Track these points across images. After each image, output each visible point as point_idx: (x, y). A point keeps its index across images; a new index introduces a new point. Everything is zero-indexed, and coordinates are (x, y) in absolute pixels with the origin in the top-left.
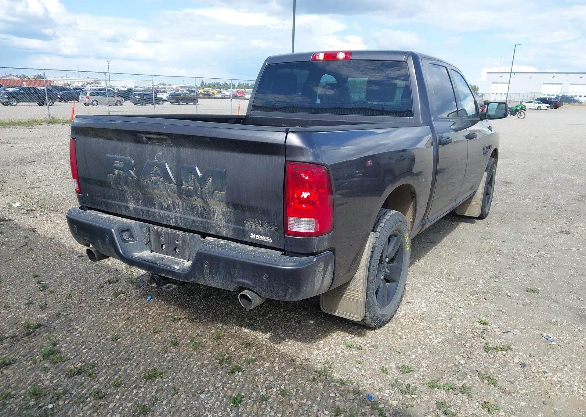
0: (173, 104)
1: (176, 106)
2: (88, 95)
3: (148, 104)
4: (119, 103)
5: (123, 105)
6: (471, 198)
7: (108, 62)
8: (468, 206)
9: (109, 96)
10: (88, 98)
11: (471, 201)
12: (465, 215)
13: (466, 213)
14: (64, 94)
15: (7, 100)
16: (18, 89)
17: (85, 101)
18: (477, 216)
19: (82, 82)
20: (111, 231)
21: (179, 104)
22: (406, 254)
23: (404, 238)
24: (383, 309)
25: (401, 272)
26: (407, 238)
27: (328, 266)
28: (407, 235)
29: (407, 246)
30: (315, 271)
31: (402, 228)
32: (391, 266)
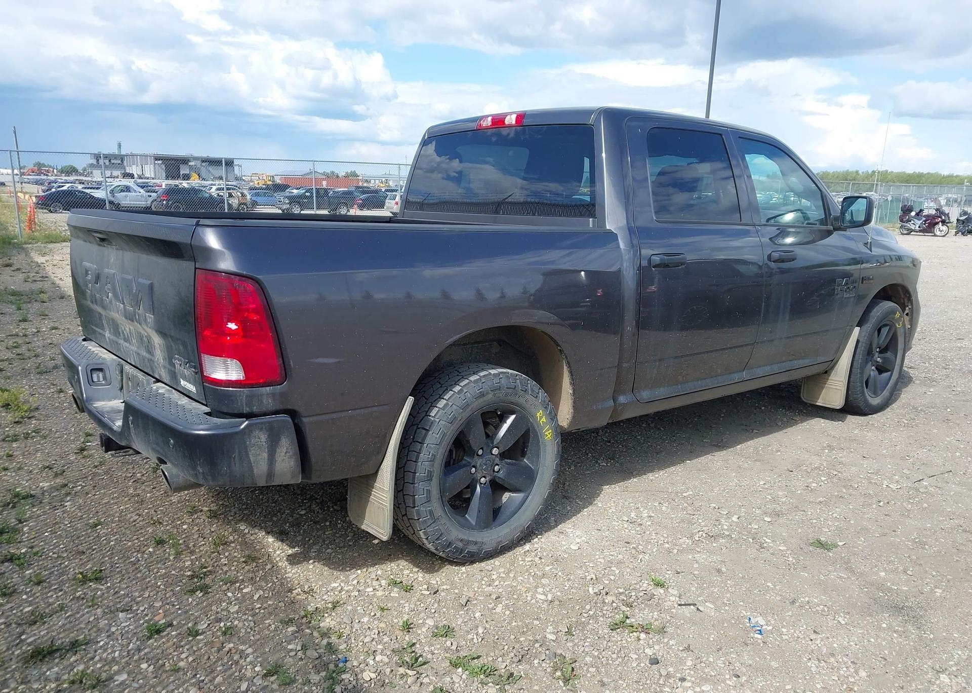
6: (827, 372)
8: (823, 388)
11: (828, 379)
12: (817, 404)
13: (819, 401)
14: (367, 199)
15: (288, 206)
16: (304, 191)
17: (392, 208)
18: (838, 408)
20: (78, 369)
22: (545, 446)
23: (535, 418)
24: (475, 533)
25: (535, 476)
26: (541, 418)
27: (279, 439)
28: (540, 414)
29: (545, 432)
30: (245, 443)
31: (521, 401)
32: (509, 464)
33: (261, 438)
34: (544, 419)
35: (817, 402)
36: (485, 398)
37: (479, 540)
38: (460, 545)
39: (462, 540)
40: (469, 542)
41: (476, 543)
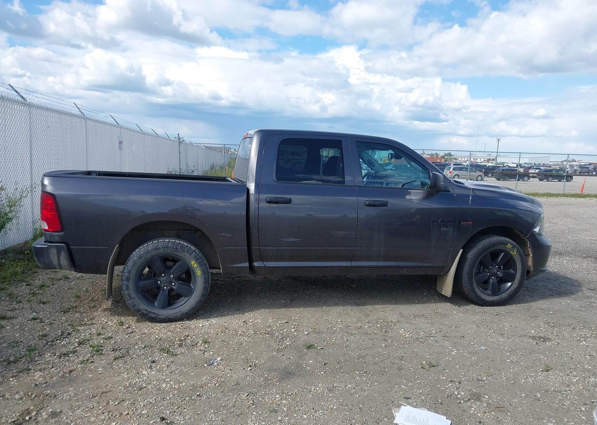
0: (542, 180)
1: (545, 183)
2: (451, 170)
3: (512, 180)
4: (479, 178)
5: (484, 180)
7: (498, 140)
8: (444, 284)
9: (470, 171)
10: (450, 172)
11: (446, 279)
18: (449, 296)
19: (484, 159)
21: (548, 181)
22: (198, 278)
23: (190, 263)
24: (156, 309)
25: (193, 291)
26: (194, 265)
27: (61, 253)
28: (193, 262)
29: (197, 271)
30: (48, 252)
31: (181, 255)
32: (180, 283)
33: (54, 251)
34: (195, 265)
35: (442, 292)
36: (159, 251)
37: (157, 312)
38: (145, 312)
39: (146, 310)
40: (150, 312)
41: (154, 313)
